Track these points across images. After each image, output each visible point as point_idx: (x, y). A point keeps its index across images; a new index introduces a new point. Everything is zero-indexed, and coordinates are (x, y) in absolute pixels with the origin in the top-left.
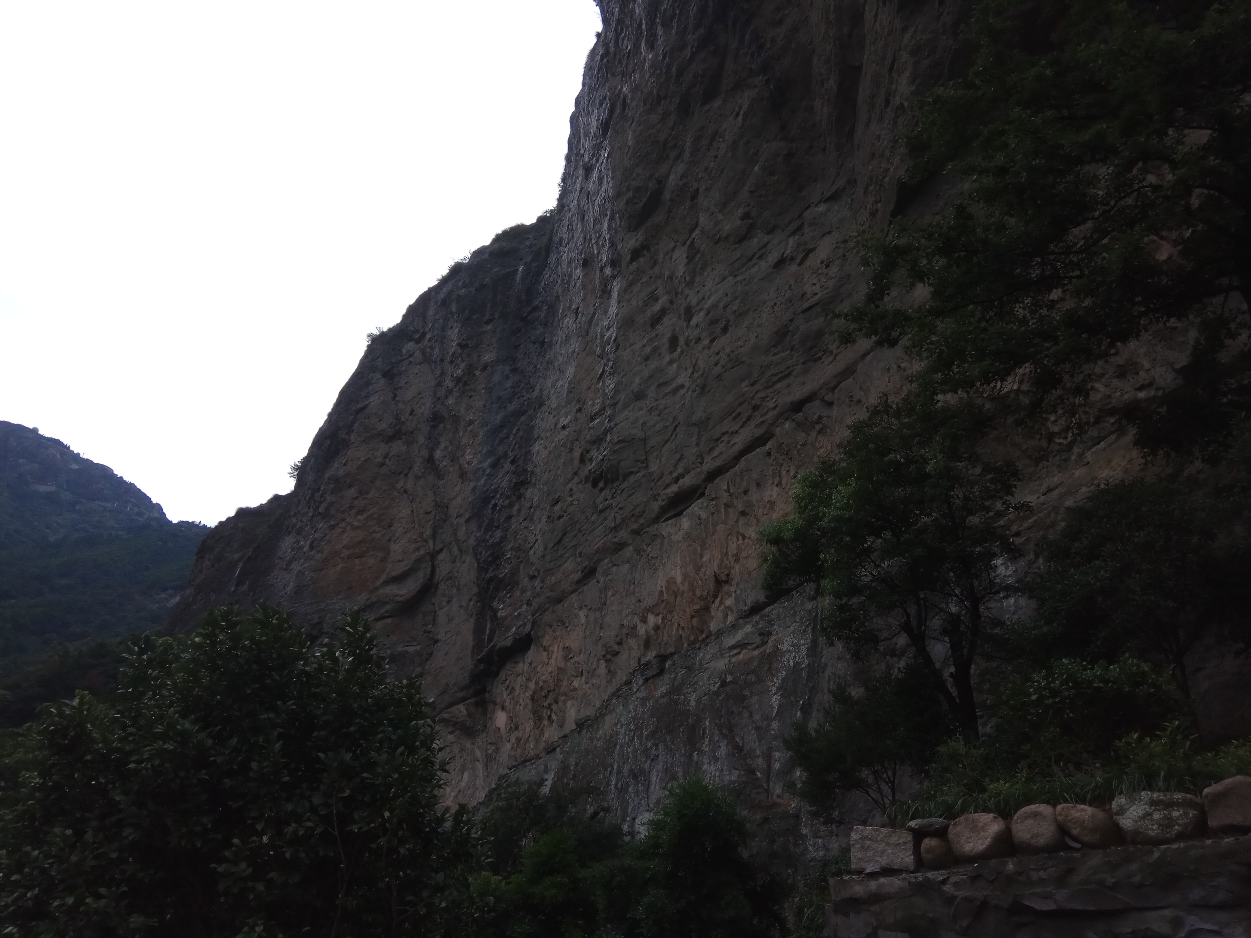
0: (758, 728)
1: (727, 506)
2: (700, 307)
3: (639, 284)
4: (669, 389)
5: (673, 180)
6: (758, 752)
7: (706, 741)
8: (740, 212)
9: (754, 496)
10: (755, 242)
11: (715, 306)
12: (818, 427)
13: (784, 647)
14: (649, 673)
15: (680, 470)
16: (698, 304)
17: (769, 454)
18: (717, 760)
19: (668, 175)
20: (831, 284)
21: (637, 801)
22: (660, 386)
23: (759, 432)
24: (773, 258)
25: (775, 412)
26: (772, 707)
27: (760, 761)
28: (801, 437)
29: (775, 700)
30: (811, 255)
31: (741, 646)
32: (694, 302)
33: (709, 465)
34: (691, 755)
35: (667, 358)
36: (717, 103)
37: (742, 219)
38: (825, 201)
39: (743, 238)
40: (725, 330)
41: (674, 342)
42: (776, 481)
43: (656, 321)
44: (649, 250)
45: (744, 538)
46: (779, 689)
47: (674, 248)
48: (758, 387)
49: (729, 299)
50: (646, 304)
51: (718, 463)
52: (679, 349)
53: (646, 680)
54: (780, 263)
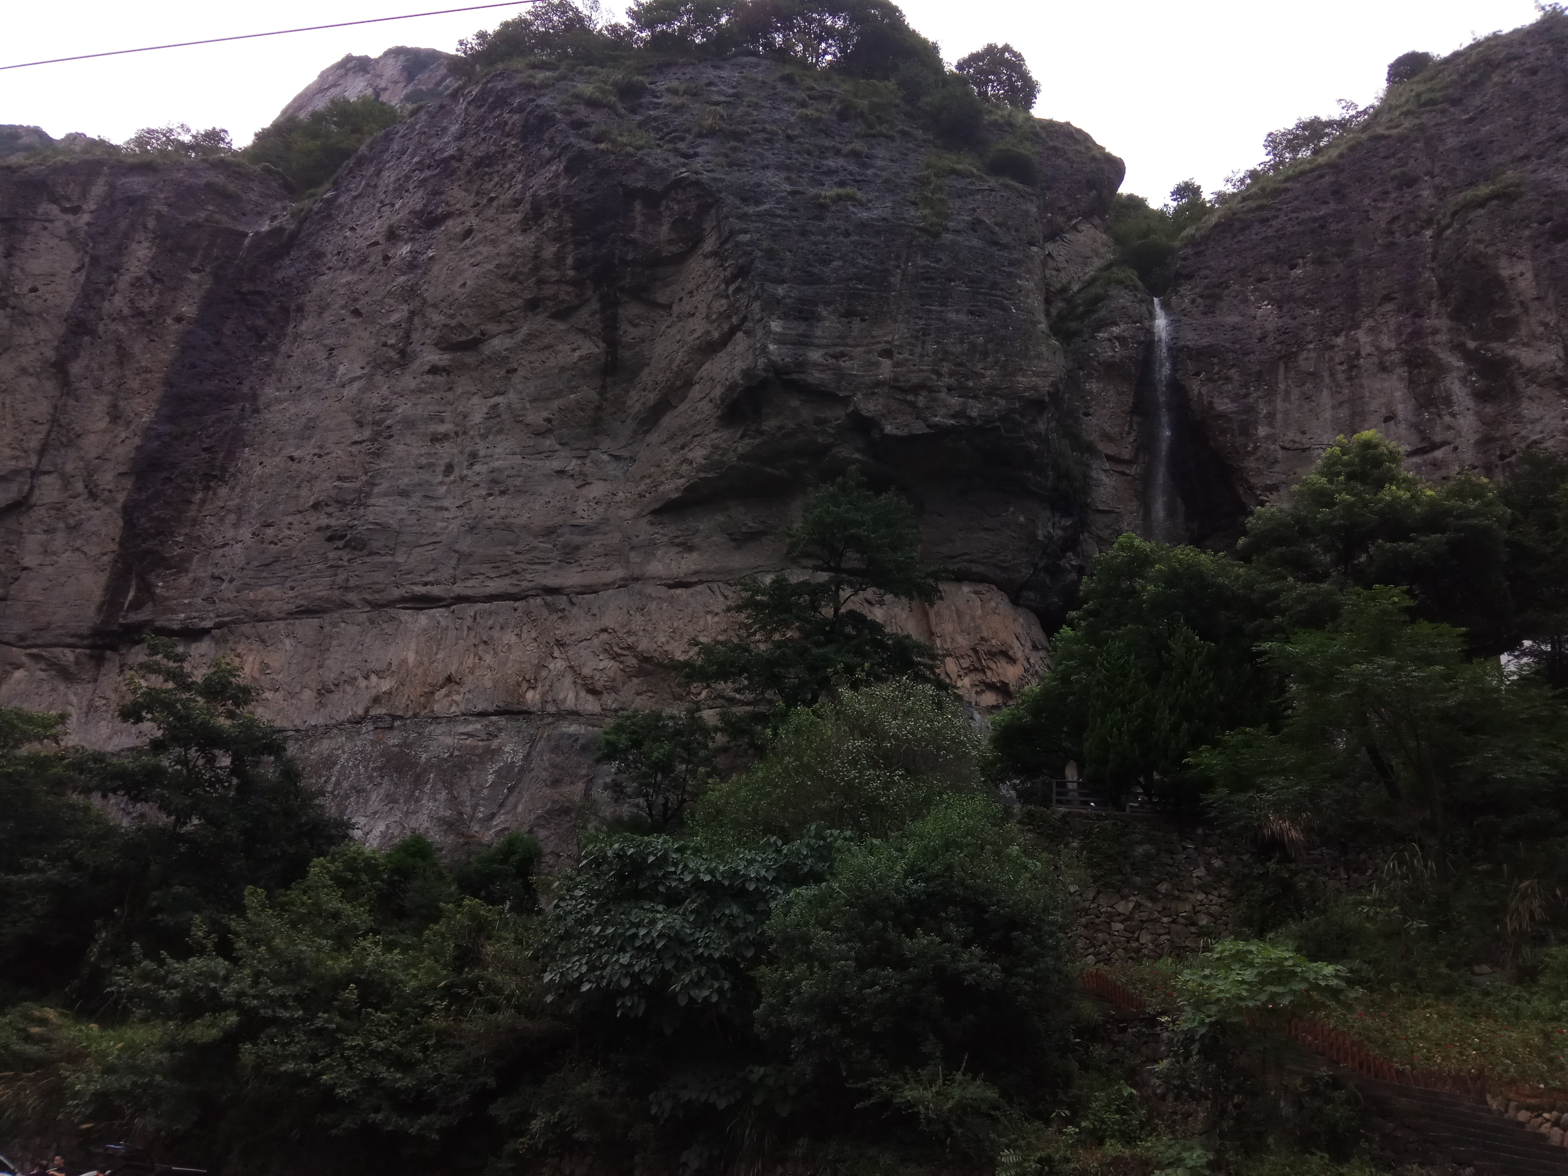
0: (472, 790)
1: (469, 628)
2: (485, 460)
3: (429, 396)
4: (434, 504)
5: (496, 343)
6: (468, 804)
7: (429, 786)
8: (545, 414)
9: (496, 633)
10: (548, 442)
11: (500, 470)
12: (560, 614)
13: (507, 749)
14: (381, 725)
15: (430, 578)
16: (485, 457)
17: (515, 610)
18: (436, 800)
19: (494, 336)
20: (595, 517)
21: (355, 808)
22: (426, 497)
23: (512, 590)
24: (556, 465)
25: (530, 584)
26: (487, 781)
27: (468, 809)
28: (545, 612)
29: (490, 778)
30: (588, 487)
31: (470, 735)
32: (482, 453)
33: (458, 589)
34: (413, 792)
35: (440, 478)
36: (561, 326)
37: (545, 420)
38: (610, 455)
39: (539, 434)
40: (503, 493)
41: (449, 469)
42: (517, 631)
43: (436, 439)
44: (448, 374)
45: (480, 659)
46: (495, 772)
47: (474, 394)
48: (521, 558)
49: (514, 472)
50: (431, 418)
51: (470, 592)
52: (452, 478)
53: (376, 728)
54: (561, 473)
